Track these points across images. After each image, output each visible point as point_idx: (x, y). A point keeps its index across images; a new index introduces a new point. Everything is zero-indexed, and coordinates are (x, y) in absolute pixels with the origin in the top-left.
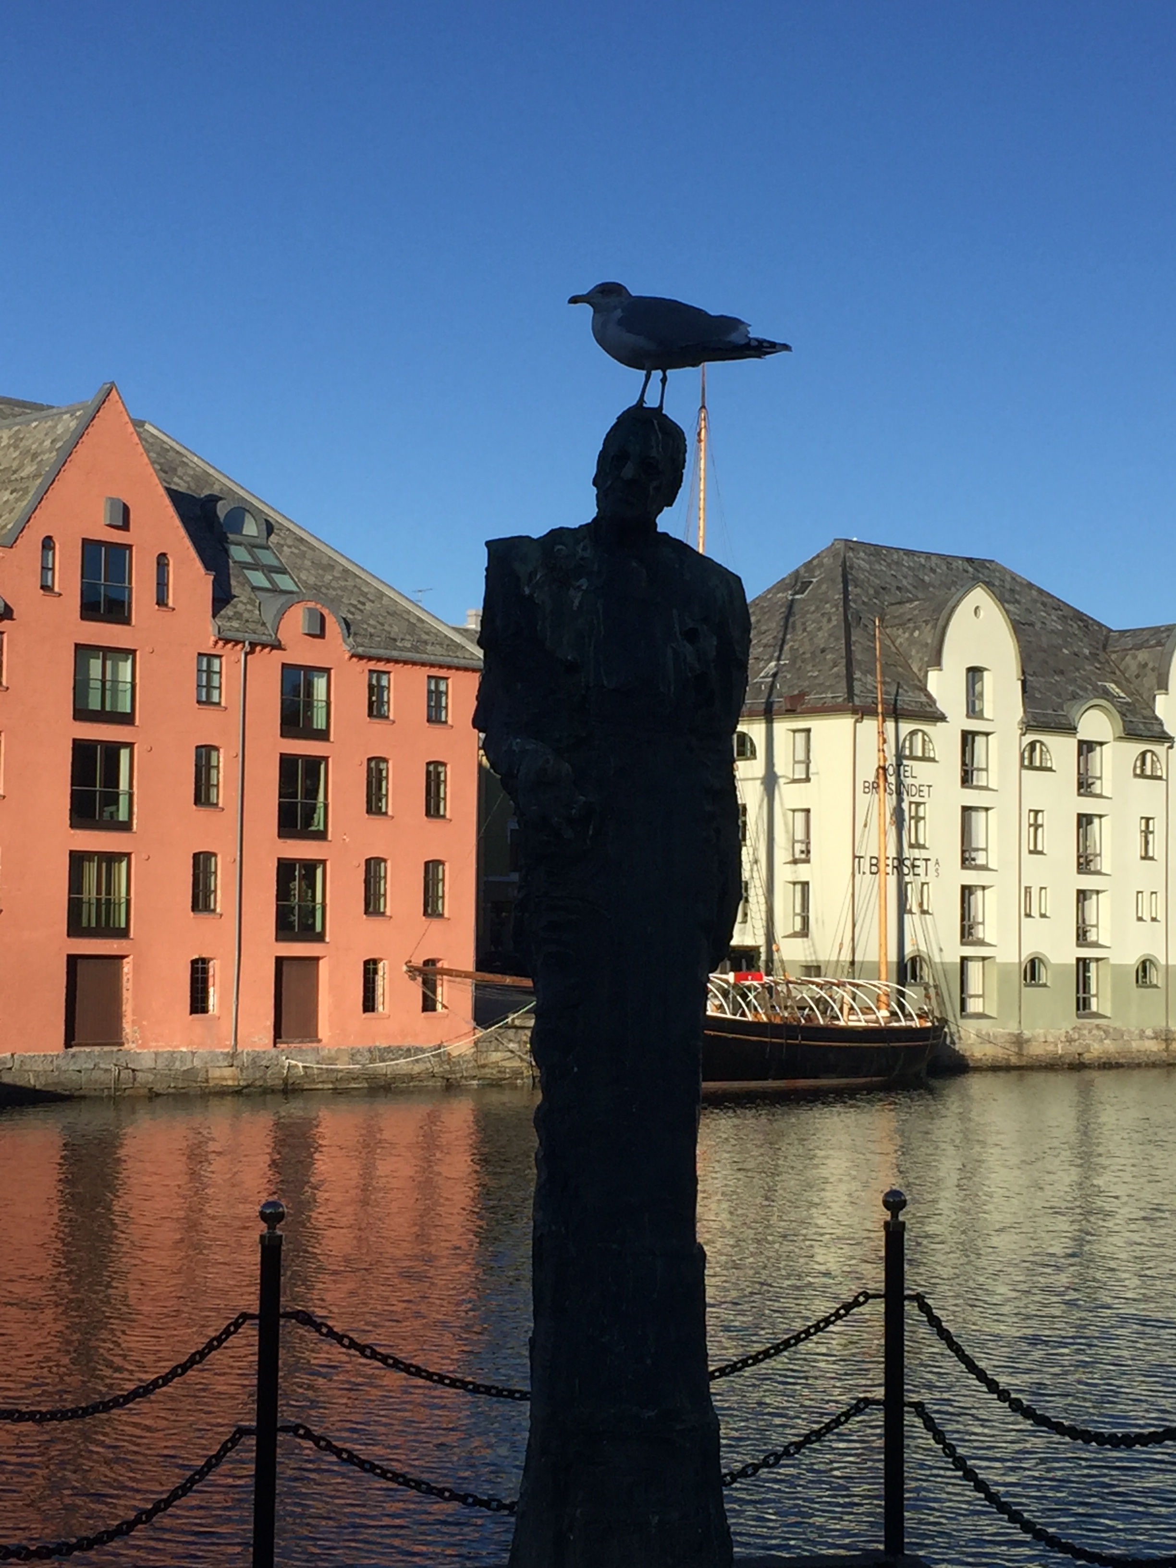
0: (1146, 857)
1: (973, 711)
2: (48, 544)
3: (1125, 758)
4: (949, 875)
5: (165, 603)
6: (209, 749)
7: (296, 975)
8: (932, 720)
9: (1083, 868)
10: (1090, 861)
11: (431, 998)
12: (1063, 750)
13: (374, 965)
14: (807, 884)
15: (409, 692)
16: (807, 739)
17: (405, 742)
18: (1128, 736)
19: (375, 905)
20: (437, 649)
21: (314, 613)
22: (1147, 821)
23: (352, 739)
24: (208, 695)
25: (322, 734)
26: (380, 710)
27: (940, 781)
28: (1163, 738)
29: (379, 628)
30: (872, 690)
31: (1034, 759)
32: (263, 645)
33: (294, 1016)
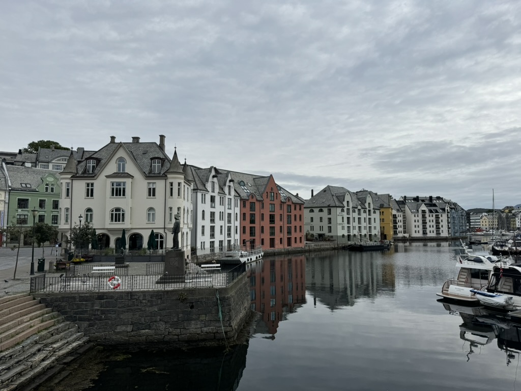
1: (348, 206)
2: (267, 192)
3: (362, 211)
4: (346, 225)
5: (277, 198)
6: (281, 215)
7: (289, 239)
8: (344, 207)
9: (359, 224)
10: (359, 222)
11: (301, 242)
12: (356, 210)
13: (296, 238)
14: (331, 227)
15: (298, 207)
16: (330, 209)
17: (298, 212)
18: (363, 208)
19: (295, 231)
20: (300, 202)
21: (289, 199)
22: (365, 218)
23: (293, 213)
24: (281, 209)
25: (290, 212)
26: (295, 209)
27: (345, 214)
28: (366, 208)
29: (294, 200)
30: (338, 204)
31: (354, 211)
32: (285, 203)
33: (289, 244)
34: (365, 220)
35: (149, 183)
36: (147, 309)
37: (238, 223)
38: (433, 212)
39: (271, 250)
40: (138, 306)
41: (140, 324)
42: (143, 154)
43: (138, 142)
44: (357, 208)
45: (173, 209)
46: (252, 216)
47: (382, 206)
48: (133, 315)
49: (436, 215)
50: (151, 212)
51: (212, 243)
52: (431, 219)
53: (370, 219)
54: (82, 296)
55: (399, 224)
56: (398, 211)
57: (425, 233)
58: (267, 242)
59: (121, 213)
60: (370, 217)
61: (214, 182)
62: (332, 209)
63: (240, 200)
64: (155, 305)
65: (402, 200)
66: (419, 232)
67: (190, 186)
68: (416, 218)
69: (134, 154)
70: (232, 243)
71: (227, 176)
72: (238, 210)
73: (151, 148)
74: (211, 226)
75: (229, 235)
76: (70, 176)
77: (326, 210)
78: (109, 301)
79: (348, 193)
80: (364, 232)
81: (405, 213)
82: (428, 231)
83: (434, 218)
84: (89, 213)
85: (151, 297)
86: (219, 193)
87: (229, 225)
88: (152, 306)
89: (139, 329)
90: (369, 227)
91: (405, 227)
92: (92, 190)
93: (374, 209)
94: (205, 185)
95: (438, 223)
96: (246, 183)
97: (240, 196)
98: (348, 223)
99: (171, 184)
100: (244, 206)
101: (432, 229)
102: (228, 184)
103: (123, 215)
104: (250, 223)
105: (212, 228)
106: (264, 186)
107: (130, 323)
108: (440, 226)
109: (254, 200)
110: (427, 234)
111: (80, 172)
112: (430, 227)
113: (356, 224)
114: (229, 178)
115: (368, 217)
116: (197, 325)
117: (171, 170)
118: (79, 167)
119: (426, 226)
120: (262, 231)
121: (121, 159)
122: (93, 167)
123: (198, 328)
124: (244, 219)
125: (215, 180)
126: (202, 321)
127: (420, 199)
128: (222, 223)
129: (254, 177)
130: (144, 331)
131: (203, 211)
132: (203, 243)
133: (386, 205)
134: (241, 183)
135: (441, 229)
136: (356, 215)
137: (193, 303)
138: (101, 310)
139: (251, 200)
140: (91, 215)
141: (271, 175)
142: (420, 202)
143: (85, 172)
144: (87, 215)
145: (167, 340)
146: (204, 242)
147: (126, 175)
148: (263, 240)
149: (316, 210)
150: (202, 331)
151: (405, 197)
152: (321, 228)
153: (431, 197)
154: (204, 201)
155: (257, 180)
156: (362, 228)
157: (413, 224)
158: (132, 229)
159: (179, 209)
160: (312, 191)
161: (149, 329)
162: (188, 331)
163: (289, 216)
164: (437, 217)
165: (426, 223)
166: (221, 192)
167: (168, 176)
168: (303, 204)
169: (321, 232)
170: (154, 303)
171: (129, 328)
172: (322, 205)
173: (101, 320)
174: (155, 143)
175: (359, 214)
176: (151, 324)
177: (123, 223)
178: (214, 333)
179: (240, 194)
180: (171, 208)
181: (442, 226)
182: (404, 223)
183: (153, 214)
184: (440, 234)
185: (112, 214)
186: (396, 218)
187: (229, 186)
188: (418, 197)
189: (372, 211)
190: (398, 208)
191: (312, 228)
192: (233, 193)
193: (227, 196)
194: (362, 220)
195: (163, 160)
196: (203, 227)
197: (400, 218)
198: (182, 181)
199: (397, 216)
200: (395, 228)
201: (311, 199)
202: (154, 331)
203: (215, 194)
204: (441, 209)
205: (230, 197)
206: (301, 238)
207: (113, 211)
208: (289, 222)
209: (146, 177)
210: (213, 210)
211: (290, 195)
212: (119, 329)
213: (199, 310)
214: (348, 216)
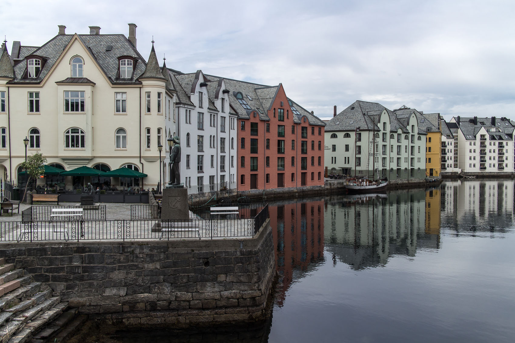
0: (406, 152)
1: (384, 130)
2: (275, 109)
3: (403, 136)
4: (380, 156)
5: (288, 118)
6: (293, 141)
7: (304, 175)
8: (379, 131)
9: (398, 154)
10: (399, 153)
11: (319, 178)
12: (396, 135)
13: (313, 173)
14: (360, 158)
15: (316, 130)
16: (360, 134)
17: (316, 138)
18: (404, 133)
19: (313, 164)
20: (320, 123)
21: (305, 118)
22: (406, 146)
23: (310, 138)
24: (293, 132)
25: (306, 138)
26: (313, 133)
27: (379, 140)
28: (408, 133)
29: (312, 120)
30: (371, 126)
31: (392, 137)
32: (300, 124)
33: (304, 183)
34: (406, 148)
35: (117, 93)
36: (146, 265)
37: (234, 153)
38: (495, 139)
39: (280, 190)
40: (133, 261)
41: (137, 285)
42: (106, 51)
43: (97, 34)
44: (396, 132)
45: (151, 131)
46: (254, 142)
47: (429, 131)
48: (127, 273)
49: (499, 143)
50: (121, 135)
51: (200, 179)
52: (492, 147)
53: (412, 147)
54: (55, 248)
55: (450, 155)
56: (448, 137)
57: (483, 167)
58: (274, 179)
59: (80, 135)
60: (413, 145)
61: (202, 93)
62: (363, 133)
63: (237, 120)
64: (157, 261)
65: (454, 121)
66: (474, 166)
67: (172, 98)
68: (473, 147)
69: (94, 52)
70: (227, 179)
71: (220, 85)
72: (234, 134)
73: (117, 42)
74: (199, 156)
75: (223, 168)
76: (5, 82)
77: (353, 135)
78: (93, 255)
79: (385, 111)
80: (404, 166)
81: (457, 139)
82: (487, 165)
83: (496, 147)
84: (35, 135)
85: (151, 250)
86: (209, 108)
87: (223, 154)
88: (152, 261)
89: (135, 292)
90: (412, 159)
91: (456, 161)
92: (37, 102)
93: (419, 134)
94: (189, 98)
95: (501, 153)
96: (244, 95)
97: (237, 114)
98: (384, 153)
99: (149, 95)
100: (243, 128)
101: (492, 162)
102: (221, 95)
103: (83, 137)
104: (251, 153)
105: (200, 159)
106: (270, 101)
107: (123, 284)
108: (504, 158)
109: (256, 121)
110: (485, 168)
111: (19, 77)
112: (490, 159)
113: (394, 155)
114: (223, 88)
115: (411, 145)
116: (214, 287)
117: (148, 75)
118: (17, 69)
119: (484, 157)
120: (268, 164)
121: (77, 59)
122: (37, 69)
123: (216, 292)
124: (243, 146)
125: (204, 89)
126: (221, 282)
127: (478, 120)
128: (213, 152)
129: (256, 87)
130: (142, 295)
131: (188, 135)
132: (188, 179)
133: (434, 129)
134: (238, 95)
135: (506, 162)
136: (394, 142)
137: (208, 258)
138: (83, 267)
139: (253, 120)
140: (38, 138)
141: (281, 85)
142: (479, 125)
143: (26, 76)
144: (32, 137)
145: (174, 307)
146: (190, 177)
147: (86, 81)
148: (268, 175)
149: (340, 135)
150: (221, 295)
151: (459, 117)
152: (347, 160)
153: (494, 119)
154: (188, 121)
155: (259, 90)
156: (402, 160)
157: (468, 155)
158: (94, 157)
159: (159, 131)
160: (335, 107)
161: (150, 293)
162: (202, 296)
163: (304, 144)
164: (501, 146)
165: (485, 154)
166: (212, 107)
167: (145, 83)
168: (324, 126)
169: (347, 166)
170: (155, 258)
171: (123, 292)
172: (349, 128)
173: (83, 280)
174: (123, 35)
176: (152, 285)
177: (83, 148)
178: (238, 299)
179: (238, 111)
180: (149, 131)
181: (507, 159)
182: (456, 153)
183: (124, 138)
184: (503, 168)
185: (67, 137)
186: (446, 146)
187: (223, 99)
188: (476, 118)
189: (416, 136)
190: (448, 132)
191: (334, 160)
192: (227, 109)
193: (220, 114)
194: (403, 149)
195: (136, 60)
196: (188, 156)
197: (450, 147)
198: (163, 91)
199: (447, 143)
200: (443, 160)
201: (333, 119)
202: (156, 295)
203: (205, 110)
204: (507, 135)
205: (223, 115)
206: (319, 173)
207: (68, 132)
208: (304, 151)
209: (113, 84)
210: (201, 133)
211: (306, 114)
212: (108, 292)
213: (216, 268)
214: (385, 144)
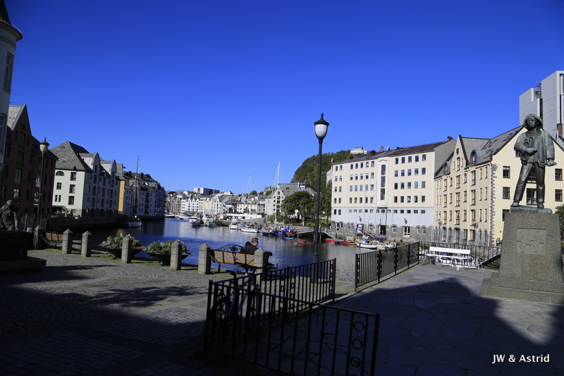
0: (108, 195)
1: (95, 172)
2: (17, 132)
3: (107, 179)
4: (91, 197)
5: (28, 144)
8: (92, 172)
9: (103, 196)
14: (73, 197)
15: (50, 163)
16: (75, 174)
17: (48, 171)
19: (44, 199)
20: (53, 156)
22: (108, 189)
24: (32, 162)
26: (48, 166)
27: (91, 182)
28: (111, 177)
31: (100, 179)
38: (144, 190)
44: (103, 175)
52: (141, 196)
53: (112, 191)
57: (146, 212)
62: (79, 174)
77: (68, 174)
80: (106, 207)
83: (144, 197)
90: (111, 201)
95: (147, 202)
98: (94, 193)
101: (141, 208)
108: (149, 206)
110: (136, 212)
112: (140, 205)
113: (100, 196)
115: (111, 188)
127: (131, 174)
136: (101, 184)
152: (57, 198)
153: (142, 175)
156: (105, 202)
164: (147, 196)
168: (56, 160)
169: (58, 204)
172: (63, 166)
175: (104, 184)
189: (115, 181)
194: (106, 192)
214: (95, 185)
